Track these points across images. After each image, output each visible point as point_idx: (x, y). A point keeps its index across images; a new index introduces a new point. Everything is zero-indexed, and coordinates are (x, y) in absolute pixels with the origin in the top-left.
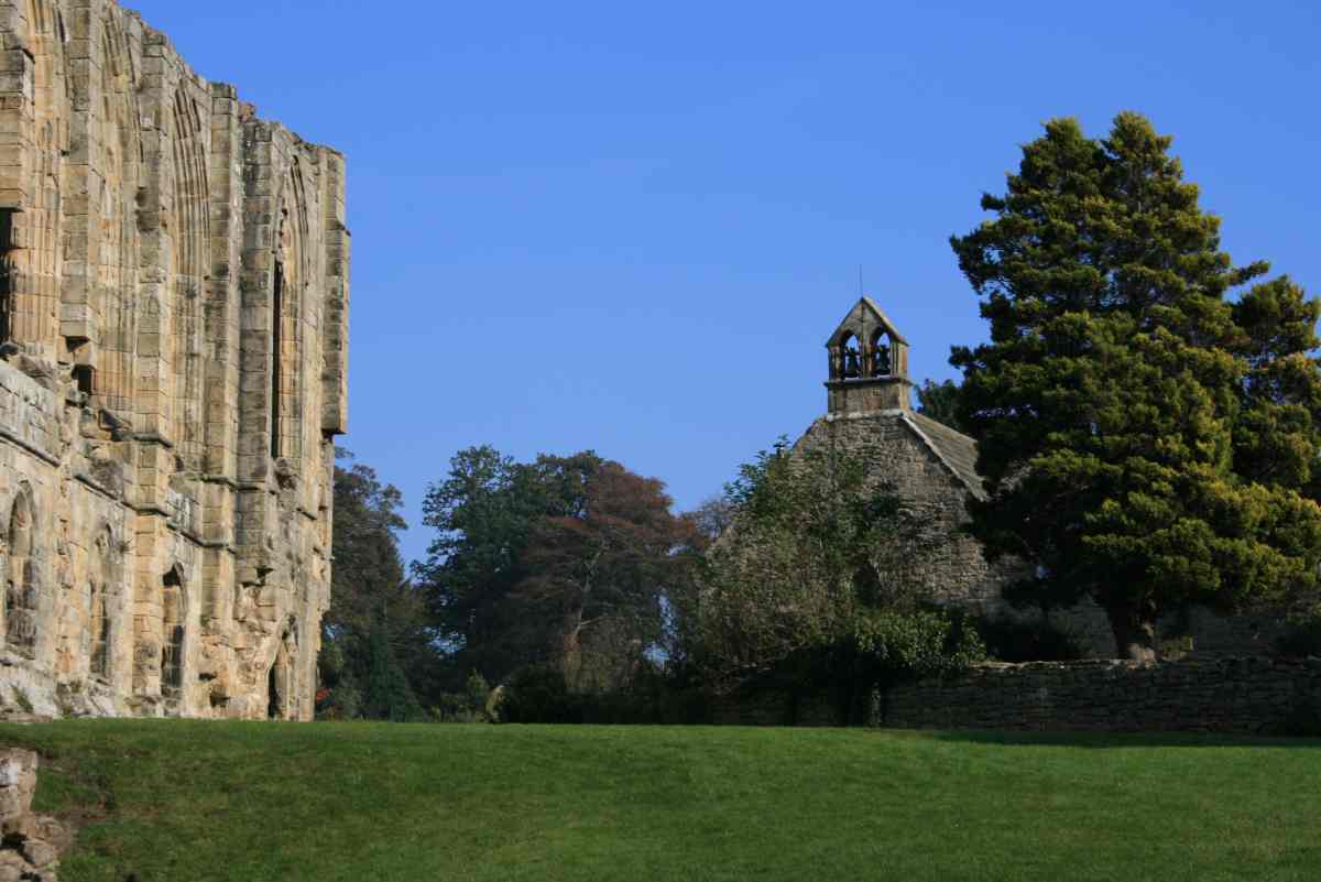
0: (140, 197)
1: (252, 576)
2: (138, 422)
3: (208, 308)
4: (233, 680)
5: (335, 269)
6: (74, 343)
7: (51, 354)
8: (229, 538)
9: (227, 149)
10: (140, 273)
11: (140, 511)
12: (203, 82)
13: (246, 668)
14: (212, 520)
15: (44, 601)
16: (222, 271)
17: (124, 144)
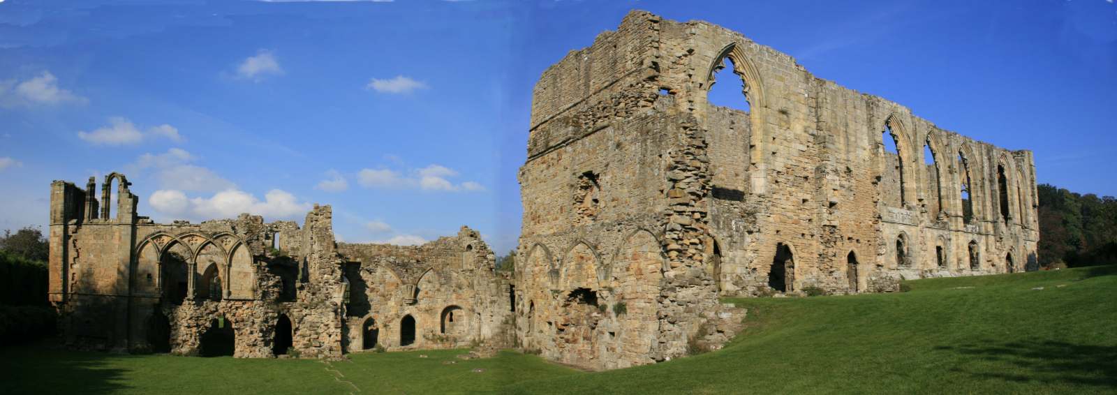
0: (949, 167)
1: (999, 239)
2: (953, 213)
3: (981, 187)
4: (996, 261)
5: (1031, 174)
6: (920, 200)
7: (914, 203)
8: (992, 232)
9: (982, 154)
10: (951, 183)
11: (956, 231)
12: (974, 141)
13: (1000, 258)
14: (986, 229)
15: (914, 255)
16: (983, 179)
17: (944, 157)
